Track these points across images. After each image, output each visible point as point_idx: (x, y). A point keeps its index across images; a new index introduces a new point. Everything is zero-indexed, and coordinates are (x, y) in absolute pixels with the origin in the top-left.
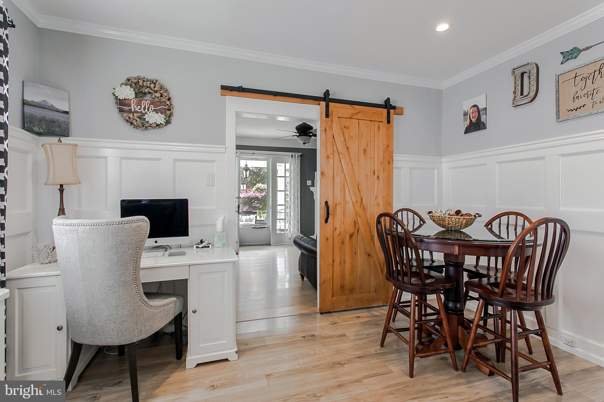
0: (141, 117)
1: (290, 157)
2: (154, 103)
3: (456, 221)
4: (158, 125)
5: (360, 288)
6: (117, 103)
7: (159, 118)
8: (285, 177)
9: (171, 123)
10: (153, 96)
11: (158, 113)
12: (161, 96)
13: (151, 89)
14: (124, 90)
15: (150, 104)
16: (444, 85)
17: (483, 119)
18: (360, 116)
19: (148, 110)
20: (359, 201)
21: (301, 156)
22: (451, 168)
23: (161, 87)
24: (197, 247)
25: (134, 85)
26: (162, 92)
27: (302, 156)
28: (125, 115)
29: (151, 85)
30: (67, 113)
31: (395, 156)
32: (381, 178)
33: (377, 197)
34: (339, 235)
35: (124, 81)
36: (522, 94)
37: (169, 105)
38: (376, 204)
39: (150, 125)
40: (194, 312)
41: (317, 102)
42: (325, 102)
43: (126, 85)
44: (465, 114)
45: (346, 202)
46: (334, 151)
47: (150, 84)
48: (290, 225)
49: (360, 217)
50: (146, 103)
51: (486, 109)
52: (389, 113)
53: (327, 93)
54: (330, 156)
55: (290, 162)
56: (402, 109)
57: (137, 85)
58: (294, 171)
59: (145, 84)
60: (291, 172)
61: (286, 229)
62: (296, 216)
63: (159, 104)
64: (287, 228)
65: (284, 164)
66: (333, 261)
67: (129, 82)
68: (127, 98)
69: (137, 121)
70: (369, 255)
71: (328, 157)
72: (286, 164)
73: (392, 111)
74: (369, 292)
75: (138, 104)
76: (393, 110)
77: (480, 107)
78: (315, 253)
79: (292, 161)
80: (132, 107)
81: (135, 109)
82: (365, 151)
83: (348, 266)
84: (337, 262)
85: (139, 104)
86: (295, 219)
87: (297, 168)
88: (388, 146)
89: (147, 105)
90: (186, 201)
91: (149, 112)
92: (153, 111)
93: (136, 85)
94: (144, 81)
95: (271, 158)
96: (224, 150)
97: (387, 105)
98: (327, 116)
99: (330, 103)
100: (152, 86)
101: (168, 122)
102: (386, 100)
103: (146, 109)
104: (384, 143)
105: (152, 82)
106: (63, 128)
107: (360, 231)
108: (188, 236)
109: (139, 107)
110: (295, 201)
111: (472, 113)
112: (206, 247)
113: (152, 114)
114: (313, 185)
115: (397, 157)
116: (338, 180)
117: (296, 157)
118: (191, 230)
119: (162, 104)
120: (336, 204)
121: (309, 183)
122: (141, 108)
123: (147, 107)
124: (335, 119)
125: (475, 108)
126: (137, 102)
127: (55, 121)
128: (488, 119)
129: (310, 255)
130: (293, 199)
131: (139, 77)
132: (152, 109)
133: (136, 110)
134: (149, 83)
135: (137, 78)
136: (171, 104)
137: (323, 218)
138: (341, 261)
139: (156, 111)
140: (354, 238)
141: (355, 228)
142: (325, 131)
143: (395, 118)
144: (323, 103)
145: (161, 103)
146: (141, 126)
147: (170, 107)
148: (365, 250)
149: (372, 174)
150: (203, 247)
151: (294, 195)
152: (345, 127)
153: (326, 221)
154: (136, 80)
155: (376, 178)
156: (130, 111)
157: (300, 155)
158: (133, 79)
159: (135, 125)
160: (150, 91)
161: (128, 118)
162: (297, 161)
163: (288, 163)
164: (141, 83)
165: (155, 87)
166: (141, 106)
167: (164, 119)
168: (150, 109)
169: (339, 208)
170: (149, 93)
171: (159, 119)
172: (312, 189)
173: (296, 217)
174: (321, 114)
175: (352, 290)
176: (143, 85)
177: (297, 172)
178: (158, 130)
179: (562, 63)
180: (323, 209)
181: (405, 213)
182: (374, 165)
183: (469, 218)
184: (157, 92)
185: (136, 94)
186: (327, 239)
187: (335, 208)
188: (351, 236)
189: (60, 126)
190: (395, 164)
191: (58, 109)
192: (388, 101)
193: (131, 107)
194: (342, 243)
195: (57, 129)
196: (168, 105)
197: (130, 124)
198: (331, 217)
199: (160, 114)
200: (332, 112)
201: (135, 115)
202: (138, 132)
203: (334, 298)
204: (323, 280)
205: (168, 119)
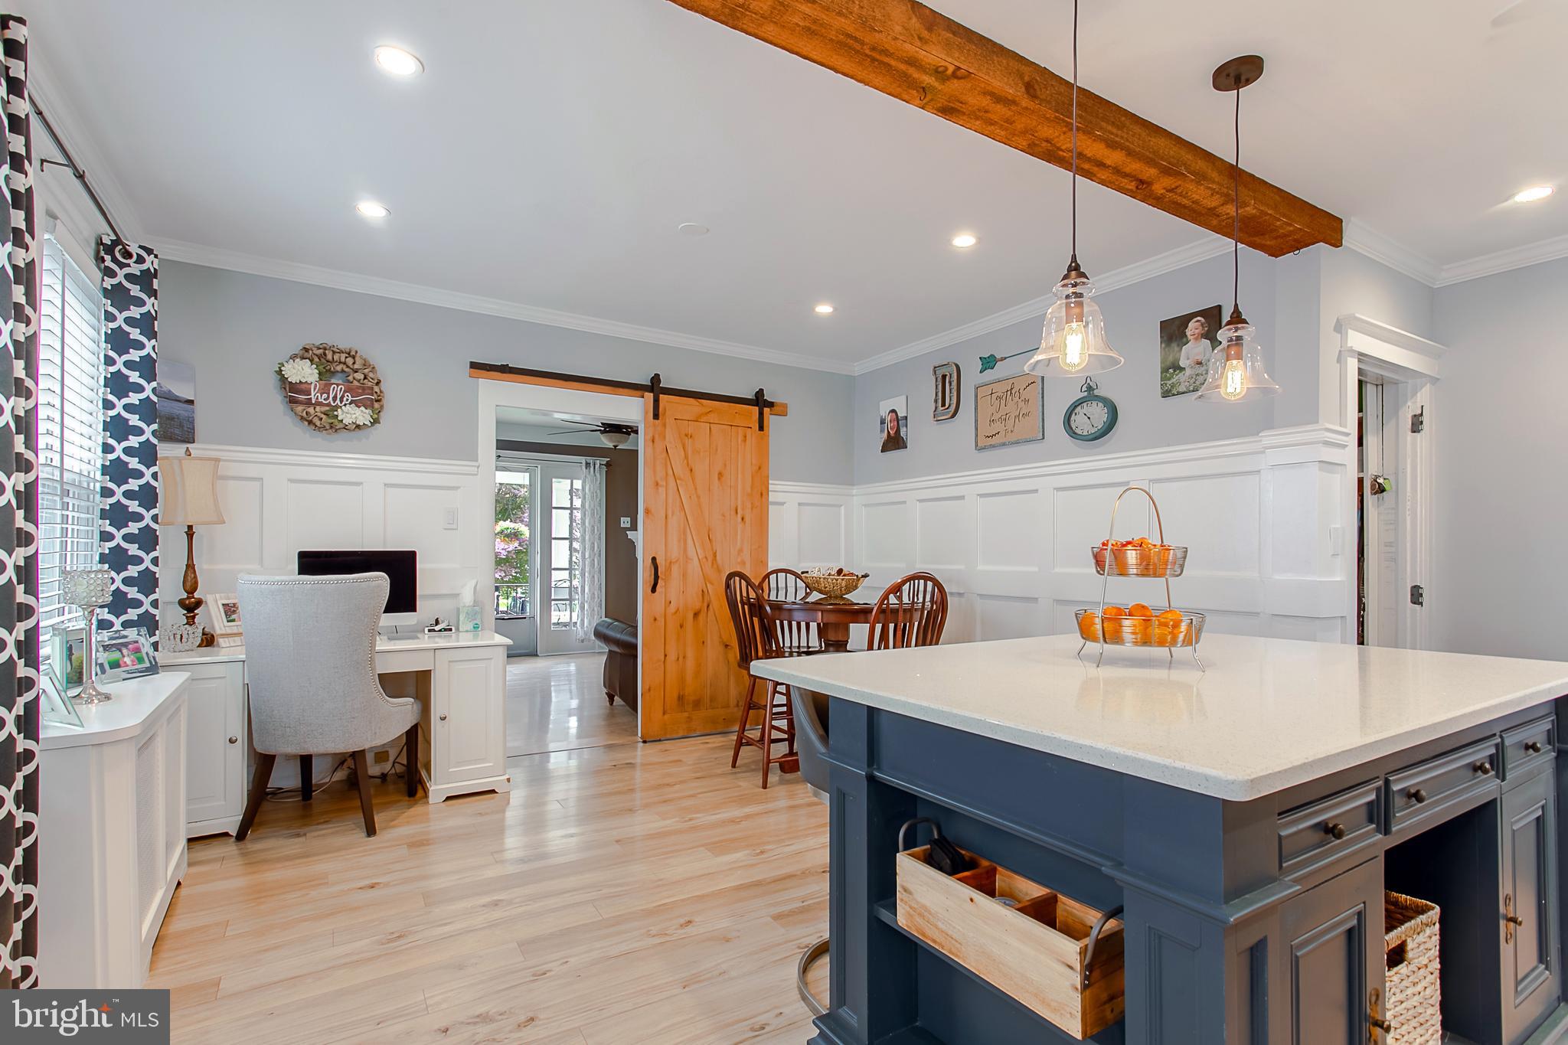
0: (331, 412)
1: (584, 467)
2: (352, 389)
3: (833, 584)
4: (358, 427)
5: (711, 701)
6: (285, 388)
7: (361, 415)
8: (571, 508)
9: (379, 423)
10: (351, 378)
11: (359, 407)
12: (365, 378)
13: (348, 367)
14: (300, 368)
15: (345, 392)
16: (857, 369)
17: (902, 434)
18: (712, 418)
19: (341, 402)
20: (710, 559)
21: (608, 465)
22: (865, 505)
23: (366, 364)
24: (429, 631)
25: (316, 359)
26: (366, 371)
27: (611, 465)
28: (300, 408)
29: (347, 359)
30: (191, 402)
31: (772, 484)
32: (747, 519)
33: (741, 551)
34: (676, 612)
35: (297, 350)
36: (943, 405)
37: (379, 392)
38: (739, 563)
39: (344, 426)
40: (443, 719)
41: (639, 393)
42: (652, 394)
43: (303, 358)
44: (883, 422)
45: (687, 559)
46: (667, 474)
47: (346, 357)
48: (582, 611)
49: (712, 584)
50: (337, 388)
51: (906, 418)
52: (761, 414)
53: (656, 379)
54: (660, 483)
55: (583, 476)
56: (785, 406)
57: (322, 359)
58: (592, 497)
59: (336, 357)
60: (584, 498)
61: (573, 621)
62: (596, 593)
63: (360, 391)
64: (574, 619)
65: (569, 481)
66: (666, 656)
67: (305, 353)
68: (304, 381)
69: (321, 419)
70: (726, 646)
71: (657, 484)
72: (574, 481)
73: (766, 410)
74: (728, 706)
75: (323, 391)
76: (769, 409)
77: (900, 415)
78: (635, 647)
79: (588, 476)
80: (312, 396)
81: (317, 398)
82: (720, 474)
83: (690, 664)
84: (672, 657)
85: (325, 390)
86: (594, 598)
87: (598, 491)
88: (760, 468)
89: (338, 392)
90: (413, 554)
91: (343, 403)
92: (350, 404)
93: (320, 360)
94: (334, 352)
95: (539, 467)
96: (476, 469)
97: (760, 401)
98: (656, 416)
99: (661, 395)
100: (350, 361)
101: (376, 421)
102: (758, 392)
103: (338, 399)
104: (754, 462)
105: (349, 354)
106: (186, 429)
107: (711, 606)
108: (416, 611)
109: (325, 396)
110: (594, 560)
111: (890, 421)
112: (445, 630)
113: (350, 409)
114: (634, 527)
115: (774, 485)
116: (674, 522)
117: (597, 466)
118: (420, 603)
119: (366, 392)
120: (671, 562)
121: (625, 522)
122: (328, 397)
123: (339, 397)
124: (670, 421)
125: (894, 414)
126: (322, 387)
127: (174, 418)
128: (908, 433)
129: (626, 652)
130: (590, 557)
131: (325, 345)
132: (347, 400)
133: (320, 400)
134: (343, 356)
135: (321, 346)
136: (381, 392)
137: (648, 584)
138: (678, 655)
139: (357, 404)
140: (701, 617)
141: (703, 602)
142: (653, 441)
143: (772, 420)
144: (650, 396)
145: (364, 389)
146: (328, 427)
147: (379, 396)
148: (721, 637)
149: (733, 512)
150: (440, 631)
151: (593, 548)
152: (686, 435)
153: (654, 590)
154: (321, 351)
155: (740, 519)
156: (309, 403)
157: (605, 463)
158: (314, 349)
159: (316, 426)
160: (347, 370)
161: (304, 414)
162: (598, 475)
163: (578, 479)
164: (329, 357)
165: (354, 363)
166: (328, 394)
167: (371, 416)
168: (345, 399)
169: (675, 569)
170: (343, 371)
171: (361, 418)
172: (630, 535)
173: (596, 596)
174: (646, 413)
175: (697, 704)
176: (333, 359)
177: (598, 500)
178: (358, 433)
179: (981, 372)
180: (648, 569)
181: (782, 575)
182: (736, 499)
183: (850, 579)
184: (356, 372)
185: (320, 374)
186: (655, 619)
187: (669, 569)
188: (696, 615)
189: (181, 426)
190: (772, 497)
191: (178, 397)
192: (760, 393)
193: (310, 395)
194: (681, 626)
195: (177, 431)
196: (376, 393)
197: (307, 423)
198: (660, 582)
199: (362, 408)
200: (665, 409)
201: (318, 408)
202: (319, 438)
203: (666, 717)
204: (648, 687)
205: (376, 416)
